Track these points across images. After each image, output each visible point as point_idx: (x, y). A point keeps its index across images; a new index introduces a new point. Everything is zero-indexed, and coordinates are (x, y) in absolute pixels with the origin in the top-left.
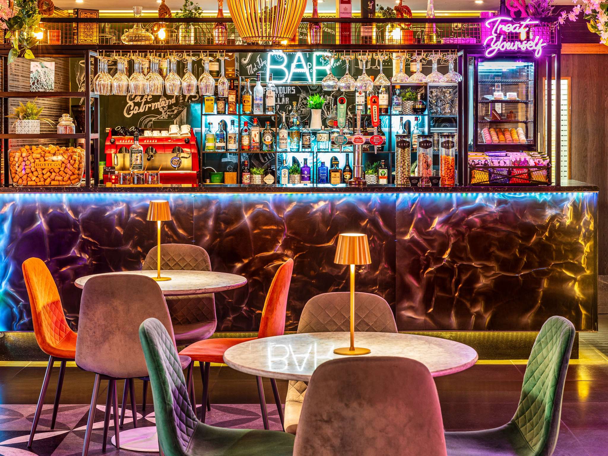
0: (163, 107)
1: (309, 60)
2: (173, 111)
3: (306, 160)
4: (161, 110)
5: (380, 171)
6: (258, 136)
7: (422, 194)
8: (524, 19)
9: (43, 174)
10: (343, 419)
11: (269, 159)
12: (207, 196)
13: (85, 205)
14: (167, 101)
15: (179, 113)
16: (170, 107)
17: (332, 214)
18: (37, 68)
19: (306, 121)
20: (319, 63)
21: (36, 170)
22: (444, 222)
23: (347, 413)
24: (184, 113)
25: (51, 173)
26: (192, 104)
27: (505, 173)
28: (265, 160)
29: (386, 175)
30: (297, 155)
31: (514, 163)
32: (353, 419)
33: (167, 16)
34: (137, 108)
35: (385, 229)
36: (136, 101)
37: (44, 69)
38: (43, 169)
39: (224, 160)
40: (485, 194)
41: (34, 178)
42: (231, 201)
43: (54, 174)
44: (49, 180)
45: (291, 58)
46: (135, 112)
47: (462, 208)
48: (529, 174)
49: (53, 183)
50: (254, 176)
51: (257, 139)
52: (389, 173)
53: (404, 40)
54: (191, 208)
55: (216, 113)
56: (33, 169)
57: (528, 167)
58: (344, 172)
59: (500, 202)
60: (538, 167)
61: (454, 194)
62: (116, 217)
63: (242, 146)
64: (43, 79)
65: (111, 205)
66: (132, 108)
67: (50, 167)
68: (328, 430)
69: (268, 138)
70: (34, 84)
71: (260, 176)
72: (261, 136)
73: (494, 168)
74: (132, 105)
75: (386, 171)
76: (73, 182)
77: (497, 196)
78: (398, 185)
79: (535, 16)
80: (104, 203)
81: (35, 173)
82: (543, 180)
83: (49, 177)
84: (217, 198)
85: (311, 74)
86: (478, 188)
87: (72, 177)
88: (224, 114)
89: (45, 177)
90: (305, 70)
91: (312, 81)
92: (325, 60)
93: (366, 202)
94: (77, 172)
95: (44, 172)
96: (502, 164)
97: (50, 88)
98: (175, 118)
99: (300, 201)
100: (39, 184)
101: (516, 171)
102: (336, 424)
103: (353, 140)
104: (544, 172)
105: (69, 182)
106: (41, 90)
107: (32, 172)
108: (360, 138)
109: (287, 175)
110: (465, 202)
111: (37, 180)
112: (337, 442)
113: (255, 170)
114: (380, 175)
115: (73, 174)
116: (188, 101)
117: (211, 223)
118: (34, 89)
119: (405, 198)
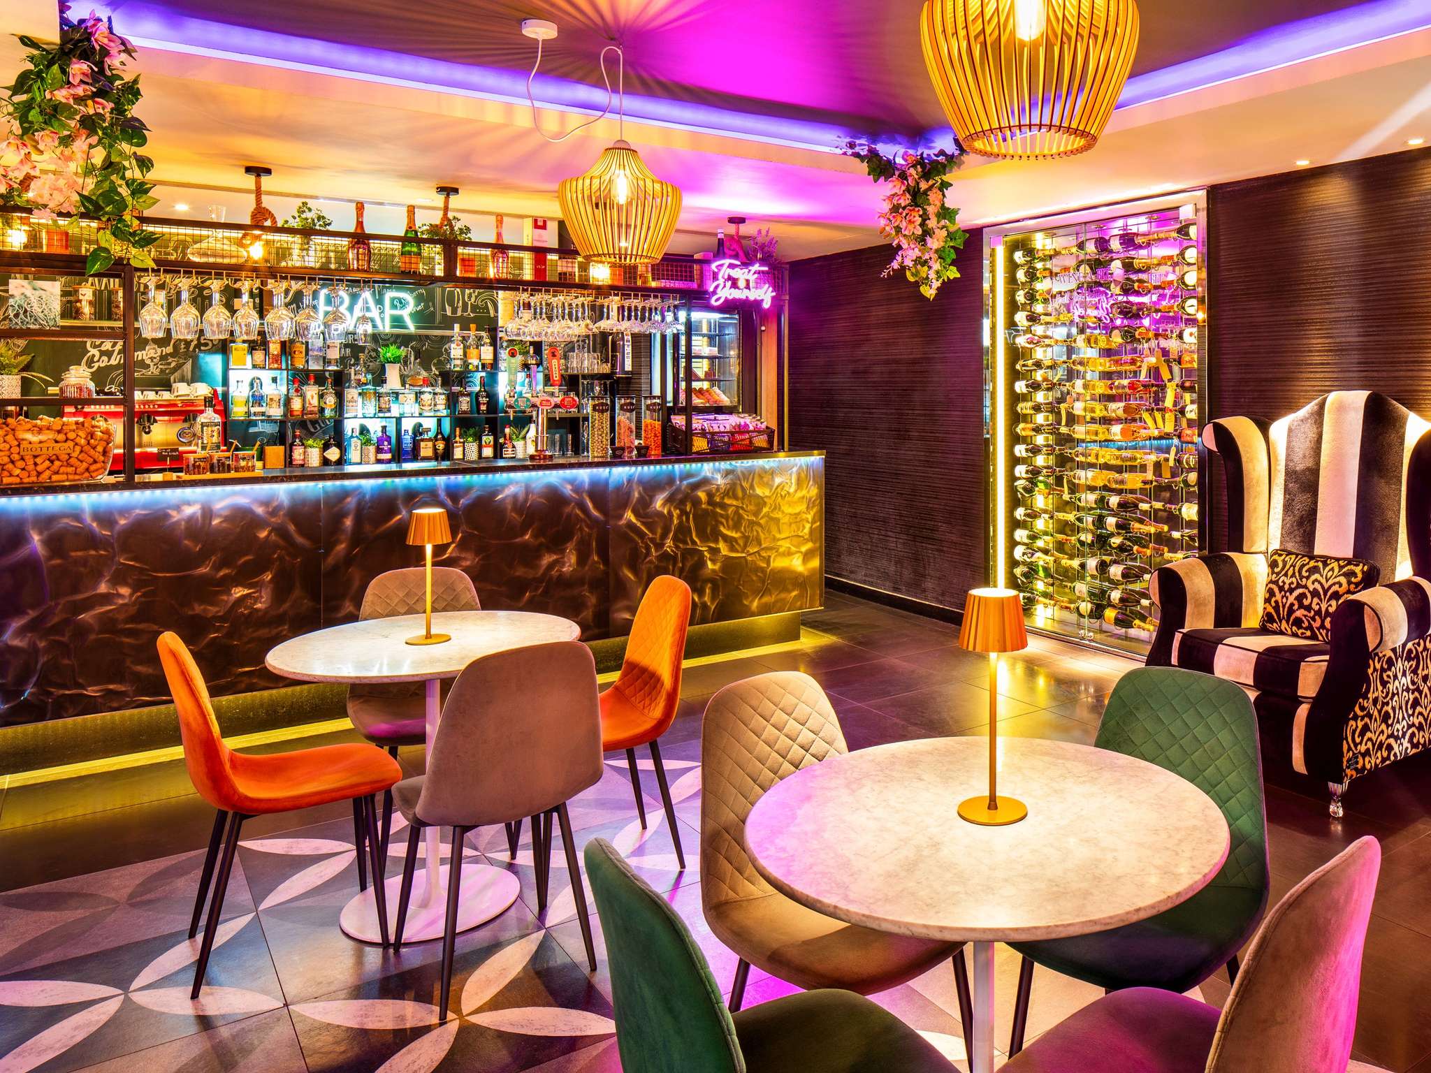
0: (152, 359)
1: (379, 301)
2: (169, 364)
3: (384, 428)
4: (148, 362)
6: (316, 397)
7: (640, 468)
9: (36, 464)
11: (321, 428)
13: (124, 511)
14: (159, 350)
15: (179, 367)
16: (163, 358)
18: (23, 290)
19: (380, 379)
20: (394, 307)
21: (22, 459)
22: (669, 500)
24: (188, 367)
25: (52, 462)
26: (202, 355)
27: (726, 439)
28: (315, 428)
30: (368, 423)
31: (734, 427)
34: (105, 358)
35: (595, 513)
36: (103, 348)
37: (38, 293)
38: (35, 457)
39: (252, 430)
40: (711, 464)
41: (17, 472)
42: (381, 488)
43: (57, 463)
44: (48, 473)
45: (354, 297)
46: (102, 365)
47: (685, 482)
48: (750, 439)
49: (55, 478)
50: (309, 450)
51: (315, 402)
55: (250, 367)
56: (16, 457)
57: (748, 432)
59: (728, 473)
60: (758, 431)
61: (677, 466)
62: (183, 523)
63: (292, 412)
64: (37, 309)
65: (178, 508)
66: (96, 359)
67: (51, 452)
69: (331, 400)
70: (17, 315)
71: (317, 450)
72: (321, 396)
73: (713, 434)
74: (97, 354)
75: (491, 438)
76: (93, 474)
77: (725, 465)
79: (763, 262)
80: (164, 505)
81: (21, 464)
82: (764, 445)
83: (48, 468)
85: (383, 319)
86: (702, 457)
87: (93, 468)
88: (264, 368)
89: (40, 468)
90: (374, 313)
91: (386, 328)
92: (401, 303)
94: (102, 458)
95: (38, 460)
96: (722, 429)
97: (51, 323)
98: (173, 373)
99: (484, 486)
100: (26, 480)
101: (738, 437)
103: (538, 404)
104: (765, 437)
105: (87, 474)
106: (32, 327)
107: (13, 462)
108: (548, 401)
109: (359, 448)
110: (689, 475)
111: (24, 474)
113: (310, 442)
114: (483, 443)
115: (95, 462)
116: (194, 350)
118: (18, 324)
119: (620, 473)
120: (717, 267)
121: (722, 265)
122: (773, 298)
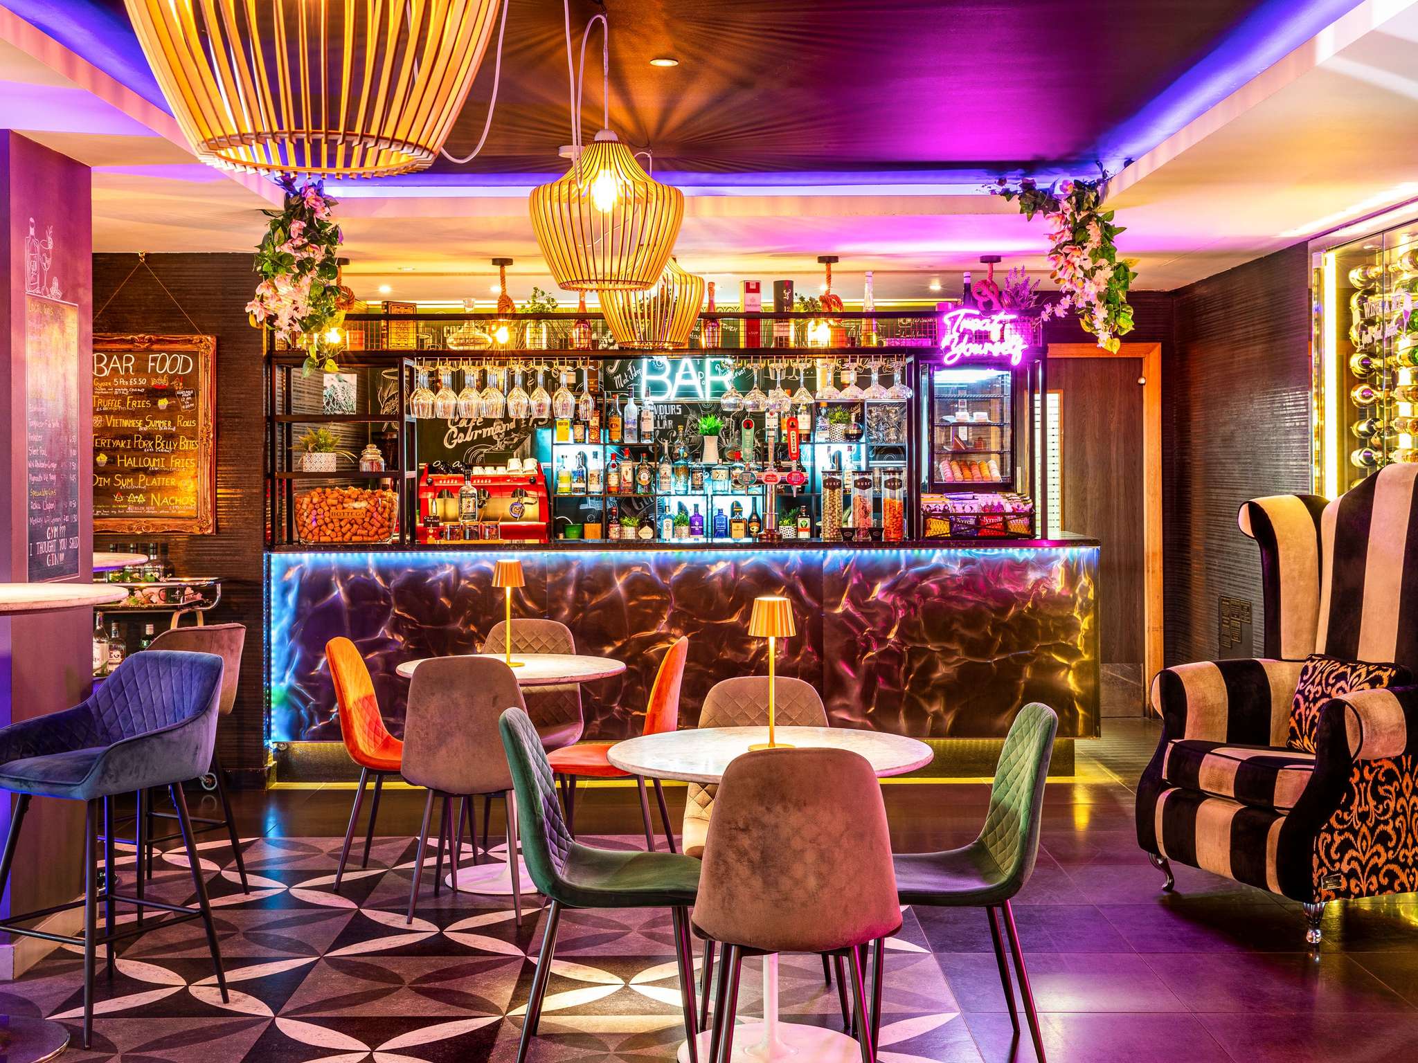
0: (498, 434)
1: (700, 368)
2: (512, 439)
3: (696, 506)
4: (495, 438)
5: (800, 520)
6: (630, 473)
7: (859, 552)
8: (996, 312)
9: (341, 527)
10: (764, 826)
11: (645, 506)
12: (564, 556)
13: (398, 568)
14: (504, 426)
15: (521, 442)
16: (508, 433)
17: (735, 580)
18: (332, 383)
19: (696, 451)
20: (715, 372)
21: (332, 522)
22: (889, 590)
23: (769, 819)
24: (528, 442)
25: (352, 525)
26: (539, 430)
27: (972, 522)
28: (640, 506)
29: (808, 526)
30: (685, 500)
31: (984, 508)
32: (776, 826)
33: (509, 311)
34: (462, 435)
35: (808, 599)
36: (461, 425)
37: (343, 384)
38: (341, 520)
39: (583, 507)
40: (945, 551)
41: (329, 532)
42: (599, 560)
43: (355, 526)
44: (349, 535)
45: (675, 365)
46: (460, 441)
47: (912, 570)
48: (1005, 522)
49: (354, 538)
50: (625, 528)
51: (629, 478)
52: (812, 523)
53: (833, 342)
54: (543, 571)
55: (572, 442)
56: (327, 520)
57: (1003, 514)
58: (750, 522)
59: (965, 562)
60: (1017, 514)
61: (902, 552)
62: (441, 584)
63: (609, 488)
64: (341, 398)
65: (434, 568)
66: (455, 436)
67: (350, 517)
68: (745, 841)
69: (644, 476)
70: (328, 404)
71: (633, 528)
72: (635, 473)
73: (956, 515)
74: (456, 431)
75: (808, 520)
76: (382, 537)
77: (961, 553)
78: (825, 539)
79: (1011, 309)
80: (424, 566)
81: (330, 525)
82: (1024, 531)
83: (349, 530)
84: (578, 558)
85: (703, 387)
86: (935, 542)
87: (380, 531)
88: (584, 442)
89: (344, 530)
90: (695, 381)
91: (705, 396)
92: (722, 368)
93: (782, 562)
94: (387, 523)
95: (343, 523)
96: (968, 510)
97: (350, 409)
98: (515, 449)
99: (691, 562)
100: (335, 540)
101: (986, 520)
102: (755, 833)
103: (763, 479)
104: (1025, 521)
105: (376, 537)
106: (338, 412)
107: (326, 524)
108: (773, 476)
109: (671, 527)
110: (918, 562)
111: (333, 535)
112: (756, 856)
113: (626, 520)
114: (800, 526)
115: (382, 526)
116: (533, 426)
117: (570, 592)
118: (328, 411)
119: (835, 556)
120: (950, 319)
121: (956, 318)
122: (1024, 351)
